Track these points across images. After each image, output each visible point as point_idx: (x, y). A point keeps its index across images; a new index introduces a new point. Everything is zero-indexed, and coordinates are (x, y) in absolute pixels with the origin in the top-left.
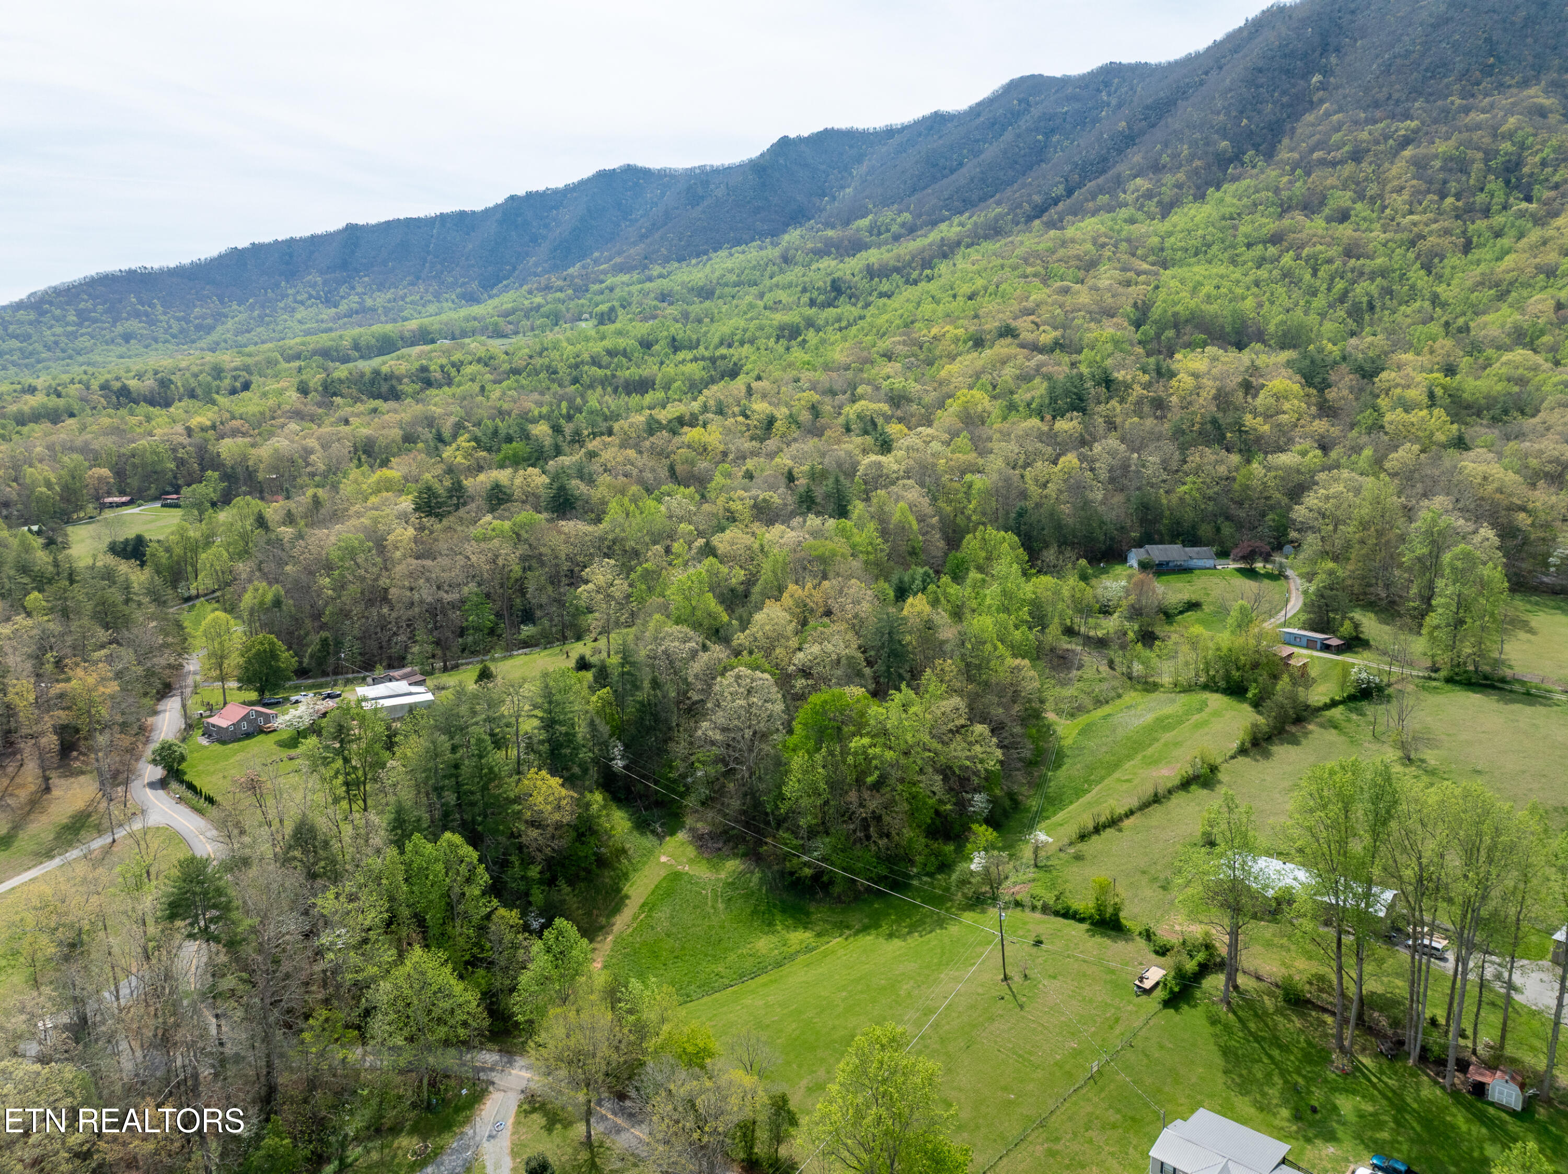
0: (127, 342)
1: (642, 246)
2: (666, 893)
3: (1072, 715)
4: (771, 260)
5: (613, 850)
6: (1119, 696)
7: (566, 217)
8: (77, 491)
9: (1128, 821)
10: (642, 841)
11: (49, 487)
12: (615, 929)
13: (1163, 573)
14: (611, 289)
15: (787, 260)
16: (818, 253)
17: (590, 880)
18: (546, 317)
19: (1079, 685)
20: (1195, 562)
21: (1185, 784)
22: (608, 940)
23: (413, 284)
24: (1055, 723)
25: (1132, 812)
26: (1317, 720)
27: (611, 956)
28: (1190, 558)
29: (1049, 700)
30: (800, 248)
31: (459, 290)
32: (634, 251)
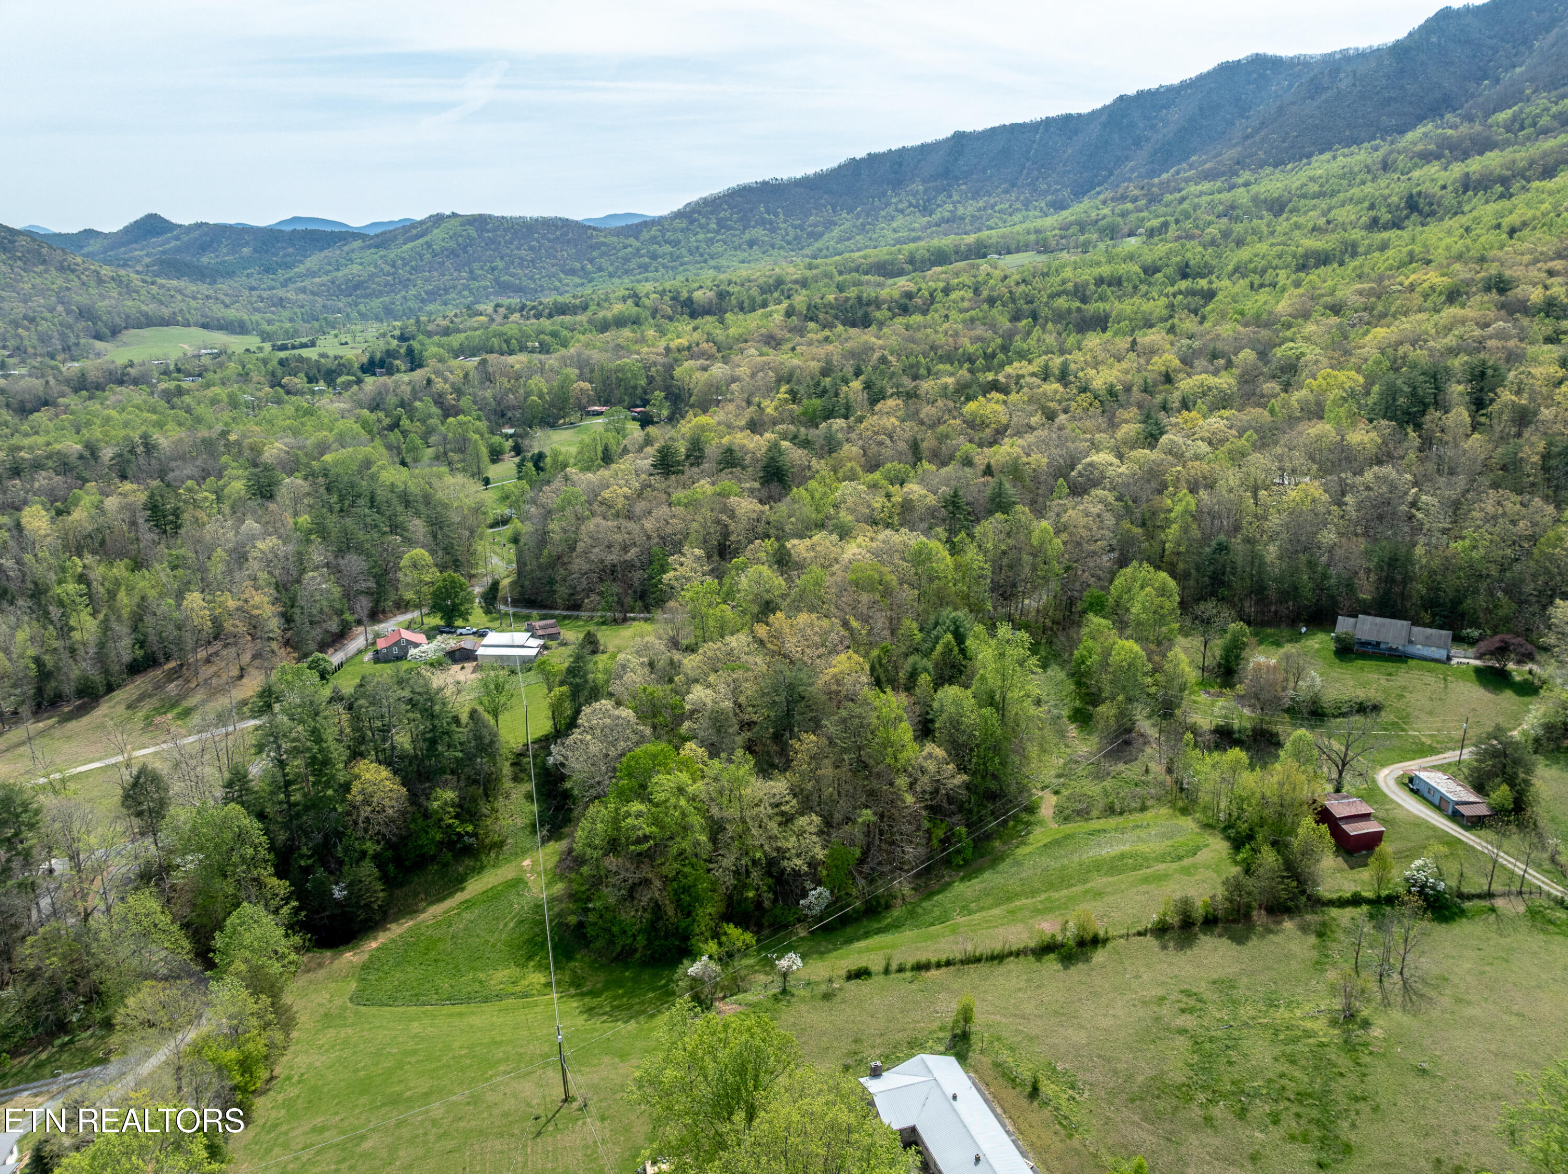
0: (751, 247)
1: (1239, 149)
2: (493, 896)
3: (1067, 819)
4: (1367, 167)
5: (487, 841)
6: (1143, 809)
7: (1176, 116)
8: (566, 400)
9: (933, 973)
10: (525, 840)
11: (541, 396)
12: (422, 916)
13: (1365, 656)
14: (1182, 200)
15: (1386, 166)
16: (1426, 157)
17: (446, 865)
18: (1102, 231)
19: (1108, 783)
20: (1419, 649)
21: (1046, 949)
22: (407, 925)
23: (1006, 192)
24: (1040, 823)
25: (948, 963)
26: (1308, 917)
27: (393, 941)
28: (1410, 642)
29: (1065, 792)
30: (1405, 150)
31: (1049, 198)
32: (1231, 154)
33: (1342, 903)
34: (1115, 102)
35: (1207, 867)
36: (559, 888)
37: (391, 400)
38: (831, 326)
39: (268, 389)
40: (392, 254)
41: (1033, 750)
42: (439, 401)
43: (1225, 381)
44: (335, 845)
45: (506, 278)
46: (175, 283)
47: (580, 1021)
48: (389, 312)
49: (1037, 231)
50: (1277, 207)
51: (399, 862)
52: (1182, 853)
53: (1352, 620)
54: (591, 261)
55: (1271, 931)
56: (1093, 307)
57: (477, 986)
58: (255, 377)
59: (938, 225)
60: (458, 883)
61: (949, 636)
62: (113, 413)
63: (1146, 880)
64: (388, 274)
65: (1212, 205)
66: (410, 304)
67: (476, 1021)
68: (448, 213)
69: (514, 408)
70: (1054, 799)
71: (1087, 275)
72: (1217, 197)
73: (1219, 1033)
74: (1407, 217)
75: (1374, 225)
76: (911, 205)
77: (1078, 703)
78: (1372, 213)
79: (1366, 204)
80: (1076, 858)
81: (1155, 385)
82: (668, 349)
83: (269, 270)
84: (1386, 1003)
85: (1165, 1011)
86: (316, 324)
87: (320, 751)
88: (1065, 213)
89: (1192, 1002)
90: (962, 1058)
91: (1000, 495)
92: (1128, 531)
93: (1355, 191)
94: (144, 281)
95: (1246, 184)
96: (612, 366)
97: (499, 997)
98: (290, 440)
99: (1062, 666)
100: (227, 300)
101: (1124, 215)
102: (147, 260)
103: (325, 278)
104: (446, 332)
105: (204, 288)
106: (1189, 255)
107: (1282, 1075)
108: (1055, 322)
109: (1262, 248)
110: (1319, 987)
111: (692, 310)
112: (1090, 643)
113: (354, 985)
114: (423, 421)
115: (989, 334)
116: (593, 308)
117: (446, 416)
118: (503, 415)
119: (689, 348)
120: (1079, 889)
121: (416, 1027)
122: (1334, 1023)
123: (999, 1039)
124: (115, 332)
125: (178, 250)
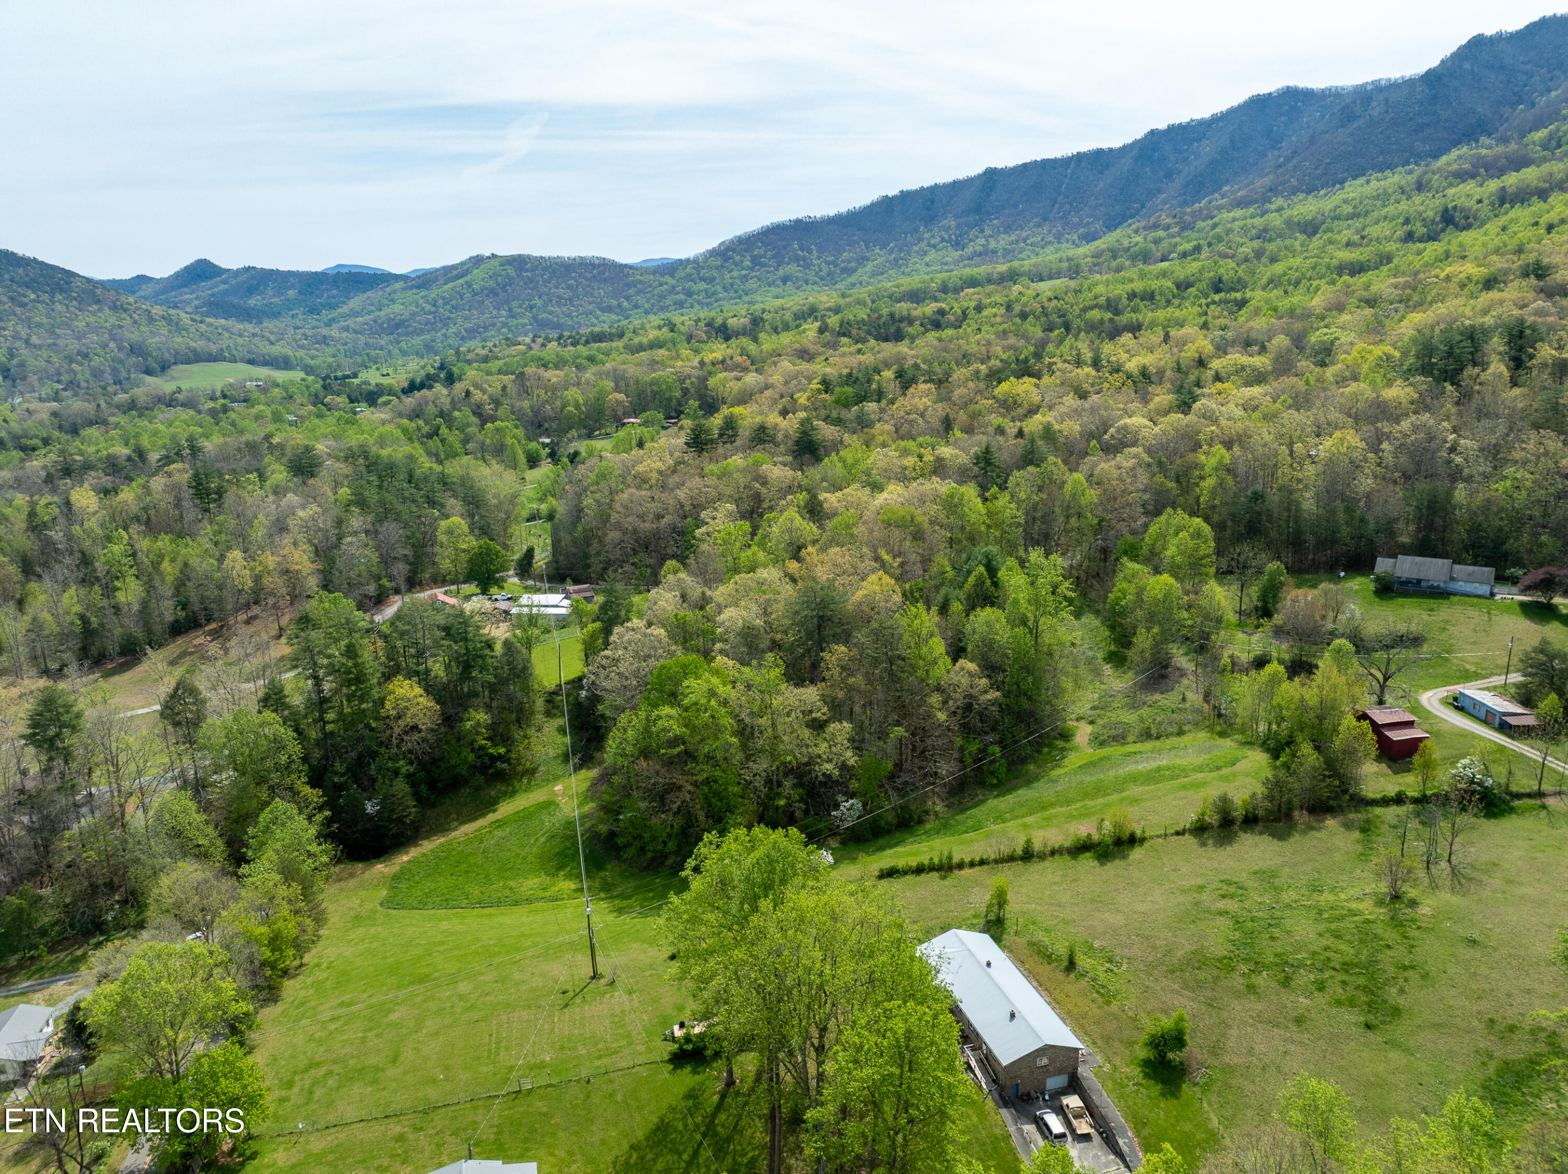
0: (785, 283)
1: (1271, 177)
2: (524, 816)
3: (1102, 744)
4: (1401, 188)
5: (520, 768)
6: (1180, 733)
7: (1207, 149)
8: (601, 412)
9: (967, 871)
10: (558, 768)
11: (577, 406)
12: (454, 834)
13: (1406, 594)
14: (1215, 226)
15: (1420, 187)
16: (1461, 176)
17: (478, 789)
18: (1134, 258)
19: (1145, 711)
20: (1461, 586)
21: (1081, 848)
22: (438, 841)
23: (1038, 225)
24: (1076, 749)
25: (982, 862)
26: (1352, 816)
27: (424, 855)
28: (1452, 579)
29: (1100, 722)
30: (1440, 170)
31: (1081, 230)
32: (1261, 183)
33: (1385, 802)
34: (1147, 135)
35: (1247, 775)
36: (590, 807)
37: (431, 410)
38: (863, 341)
39: (311, 407)
40: (433, 294)
41: (1067, 683)
42: (478, 412)
43: (1260, 361)
44: (369, 764)
45: (544, 315)
46: (223, 321)
47: (610, 918)
48: (429, 348)
49: (1069, 259)
50: (1311, 228)
51: (432, 784)
52: (1220, 763)
53: (1391, 561)
54: (628, 298)
55: (1312, 828)
56: (1126, 318)
57: (507, 893)
58: (299, 399)
59: (969, 258)
60: (491, 805)
61: (982, 569)
62: (162, 427)
63: (1184, 787)
64: (430, 313)
65: (1245, 230)
66: (450, 341)
67: (506, 920)
68: (488, 254)
69: (551, 420)
70: (1089, 729)
71: (1120, 291)
72: (1249, 221)
73: (1261, 914)
74: (1443, 230)
75: (1409, 237)
76: (943, 240)
77: (1113, 648)
78: (1407, 228)
79: (1401, 220)
80: (1112, 773)
81: (1189, 368)
82: (702, 363)
83: (313, 311)
84: (1434, 886)
85: (1205, 897)
86: (359, 359)
87: (355, 665)
88: (1097, 243)
89: (1232, 889)
90: (997, 939)
91: (1032, 452)
92: (1162, 484)
93: (1391, 210)
94: (193, 320)
95: (1279, 210)
96: (647, 379)
97: (529, 901)
98: (331, 443)
99: (1097, 613)
100: (272, 338)
101: (1157, 242)
102: (196, 302)
103: (368, 317)
104: (485, 359)
105: (250, 327)
106: (1222, 271)
107: (1326, 948)
108: (1087, 332)
109: (1297, 261)
110: (1364, 875)
111: (724, 333)
112: (1125, 585)
113: (384, 893)
114: (462, 430)
115: (1022, 343)
116: (628, 335)
117: (484, 423)
118: (540, 426)
119: (723, 362)
120: (1116, 797)
121: (445, 925)
122: (1380, 903)
123: (1034, 923)
124: (165, 367)
125: (226, 293)
